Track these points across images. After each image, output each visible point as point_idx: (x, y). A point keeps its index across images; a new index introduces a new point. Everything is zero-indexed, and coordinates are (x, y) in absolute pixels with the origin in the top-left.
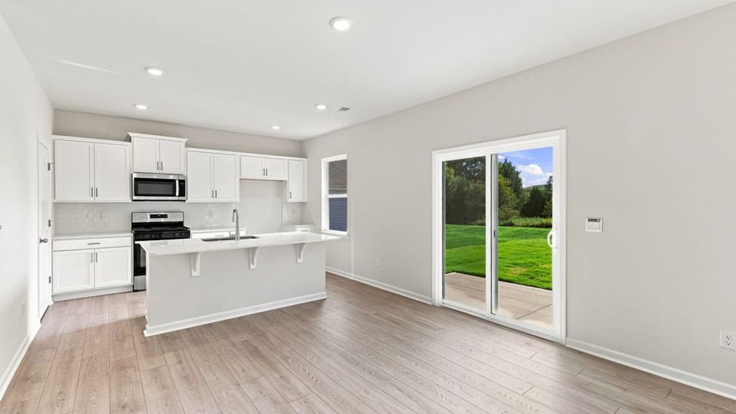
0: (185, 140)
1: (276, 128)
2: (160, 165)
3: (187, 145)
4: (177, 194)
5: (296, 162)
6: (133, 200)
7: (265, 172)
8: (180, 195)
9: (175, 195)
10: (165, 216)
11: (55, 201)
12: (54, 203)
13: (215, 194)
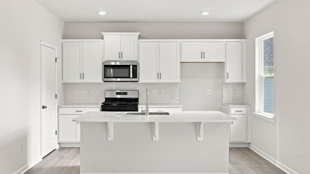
0: (138, 34)
1: (205, 14)
2: (121, 55)
3: (140, 37)
4: (131, 76)
5: (233, 44)
6: (104, 81)
7: (203, 55)
8: (133, 77)
9: (129, 77)
10: (126, 94)
11: (63, 82)
12: (63, 83)
13: (159, 76)
